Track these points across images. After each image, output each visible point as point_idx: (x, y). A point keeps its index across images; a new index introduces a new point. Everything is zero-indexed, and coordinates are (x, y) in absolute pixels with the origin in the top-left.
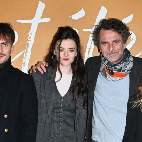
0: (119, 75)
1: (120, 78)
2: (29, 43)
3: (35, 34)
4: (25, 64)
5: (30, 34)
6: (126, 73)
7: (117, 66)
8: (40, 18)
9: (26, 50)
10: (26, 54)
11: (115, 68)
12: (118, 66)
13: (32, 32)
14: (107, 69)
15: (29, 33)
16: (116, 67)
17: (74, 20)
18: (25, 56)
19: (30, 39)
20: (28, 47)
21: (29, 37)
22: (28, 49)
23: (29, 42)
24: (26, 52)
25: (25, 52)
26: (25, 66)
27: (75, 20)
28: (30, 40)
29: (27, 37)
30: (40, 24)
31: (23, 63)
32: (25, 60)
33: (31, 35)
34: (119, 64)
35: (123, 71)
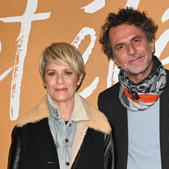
0: (148, 99)
1: (149, 104)
2: (18, 54)
3: (28, 39)
4: (14, 89)
5: (20, 40)
6: (157, 94)
7: (144, 83)
8: (34, 13)
9: (15, 66)
10: (16, 72)
11: (141, 87)
12: (146, 83)
13: (23, 36)
14: (128, 91)
15: (18, 39)
16: (142, 85)
17: (89, 13)
18: (15, 76)
19: (20, 48)
20: (18, 61)
21: (18, 44)
22: (18, 64)
23: (19, 52)
24: (16, 70)
25: (13, 69)
26: (15, 91)
27: (91, 14)
28: (21, 50)
29: (15, 45)
30: (34, 24)
31: (12, 86)
32: (14, 82)
33: (22, 41)
34: (147, 81)
35: (153, 91)
